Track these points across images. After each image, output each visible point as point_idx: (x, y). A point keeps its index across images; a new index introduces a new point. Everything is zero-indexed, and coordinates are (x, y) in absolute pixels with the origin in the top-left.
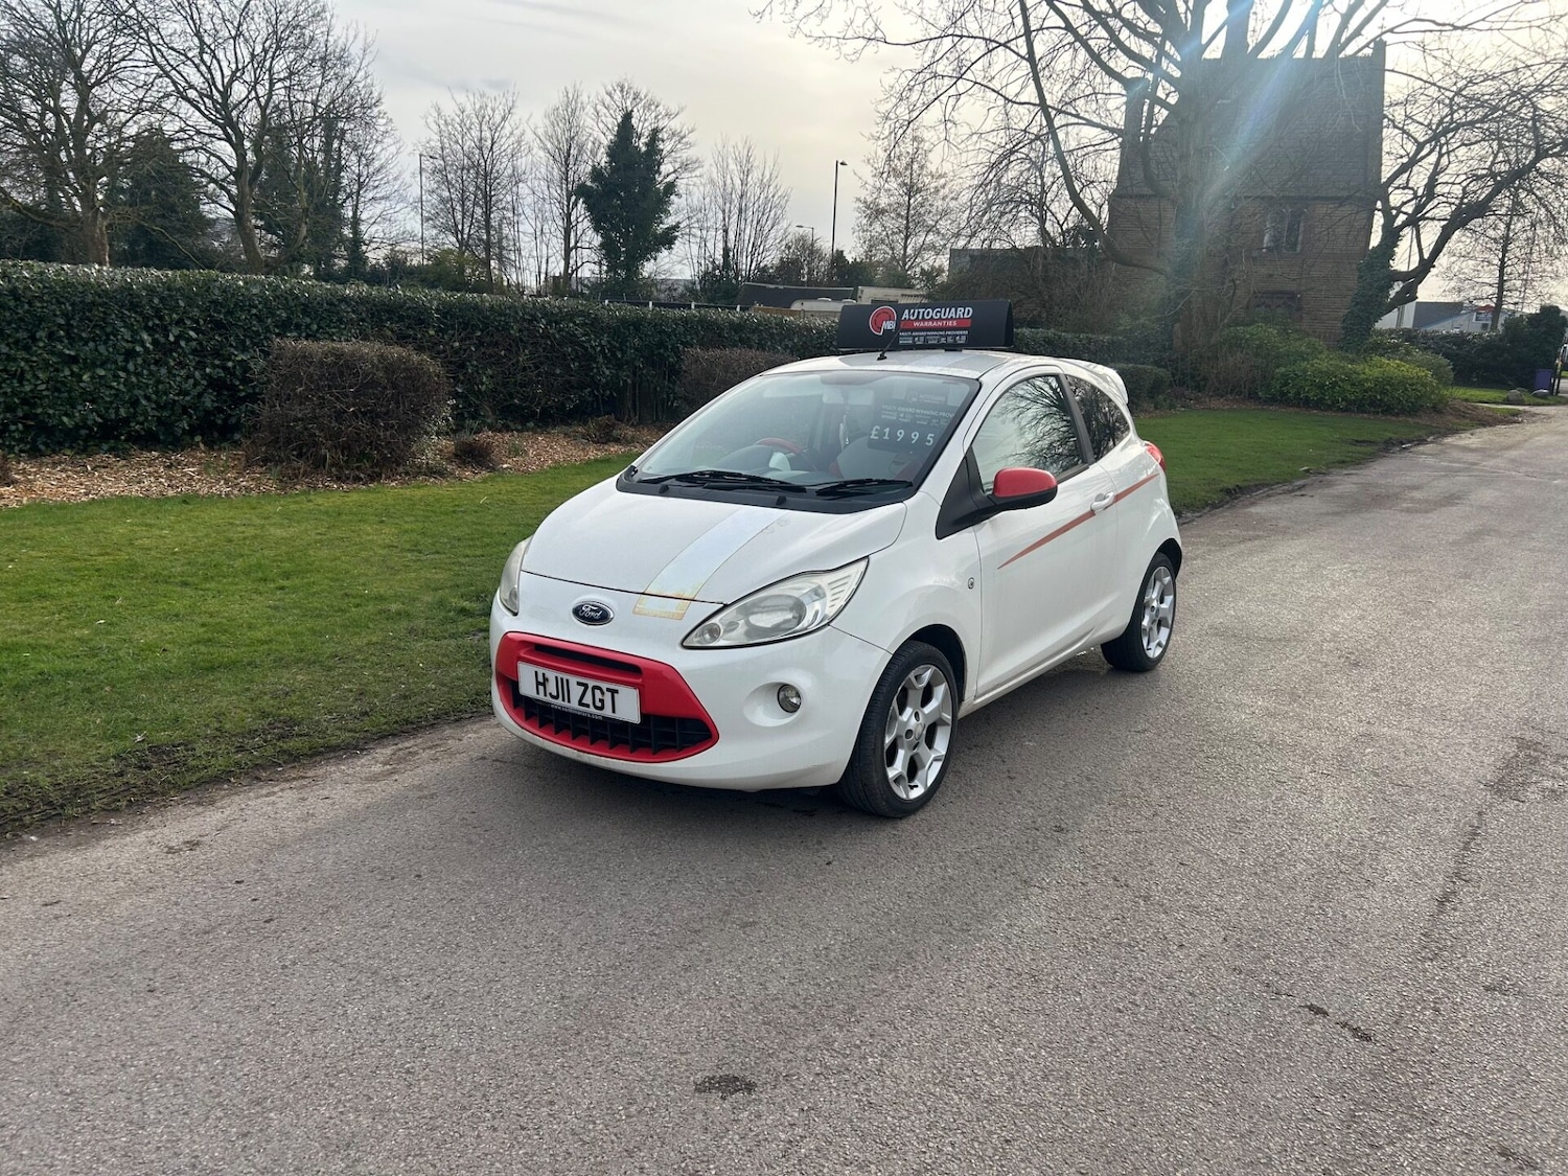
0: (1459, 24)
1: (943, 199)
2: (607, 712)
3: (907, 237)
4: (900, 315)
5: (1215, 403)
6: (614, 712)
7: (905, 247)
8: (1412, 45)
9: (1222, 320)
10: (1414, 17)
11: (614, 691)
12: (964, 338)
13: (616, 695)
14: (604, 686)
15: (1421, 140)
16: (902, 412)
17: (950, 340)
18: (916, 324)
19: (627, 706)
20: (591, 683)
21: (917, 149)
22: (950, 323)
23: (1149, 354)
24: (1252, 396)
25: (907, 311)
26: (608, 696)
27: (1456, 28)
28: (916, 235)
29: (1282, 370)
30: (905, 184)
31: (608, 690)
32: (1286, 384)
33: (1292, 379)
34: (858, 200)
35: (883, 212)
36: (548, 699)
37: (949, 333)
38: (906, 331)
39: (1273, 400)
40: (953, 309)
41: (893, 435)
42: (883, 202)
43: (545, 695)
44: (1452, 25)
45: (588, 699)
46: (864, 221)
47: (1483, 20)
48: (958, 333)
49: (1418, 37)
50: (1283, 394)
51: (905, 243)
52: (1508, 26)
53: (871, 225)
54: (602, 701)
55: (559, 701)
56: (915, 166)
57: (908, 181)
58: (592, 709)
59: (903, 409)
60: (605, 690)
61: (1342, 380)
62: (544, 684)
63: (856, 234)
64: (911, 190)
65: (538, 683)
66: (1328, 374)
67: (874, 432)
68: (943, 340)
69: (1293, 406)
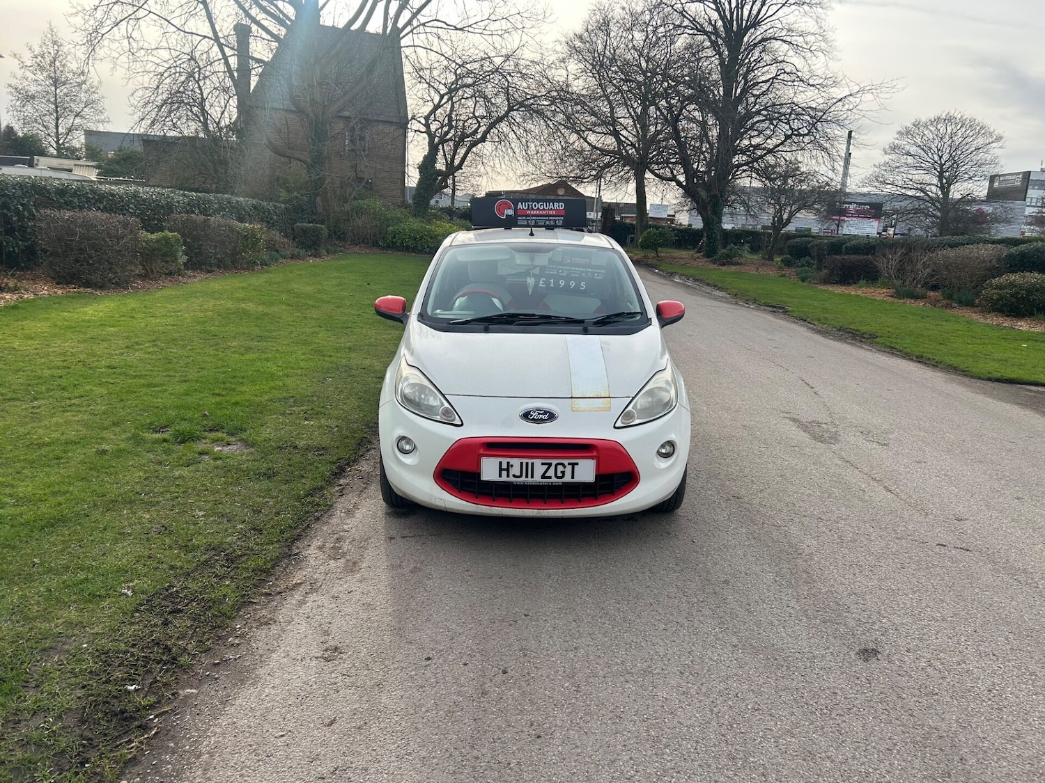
0: (458, 27)
1: (86, 92)
2: (568, 479)
3: (57, 119)
4: (516, 206)
5: (356, 249)
6: (573, 477)
7: (57, 127)
8: (434, 35)
9: (350, 196)
10: (434, 18)
11: (573, 465)
12: (561, 222)
13: (575, 466)
14: (566, 462)
15: (442, 92)
16: (560, 269)
17: (552, 223)
18: (528, 212)
19: (586, 471)
20: (554, 462)
21: (58, 51)
22: (551, 212)
23: (304, 216)
24: (375, 245)
25: (520, 204)
26: (569, 468)
27: (457, 29)
28: (65, 117)
29: (391, 228)
30: (51, 78)
31: (569, 464)
32: (395, 237)
33: (397, 234)
34: (10, 86)
35: (33, 97)
36: (511, 479)
37: (551, 218)
38: (523, 216)
39: (388, 247)
40: (551, 204)
41: (557, 284)
42: (33, 89)
43: (508, 476)
44: (455, 27)
45: (551, 473)
46: (18, 103)
47: (470, 26)
48: (557, 218)
49: (435, 30)
50: (394, 243)
51: (57, 123)
52: (485, 32)
53: (23, 106)
54: (563, 473)
55: (523, 479)
56: (57, 64)
57: (53, 75)
58: (554, 479)
59: (561, 267)
60: (566, 464)
61: (426, 235)
62: (507, 470)
63: (10, 113)
64: (56, 83)
65: (501, 470)
66: (418, 232)
67: (541, 282)
68: (548, 222)
69: (400, 250)
